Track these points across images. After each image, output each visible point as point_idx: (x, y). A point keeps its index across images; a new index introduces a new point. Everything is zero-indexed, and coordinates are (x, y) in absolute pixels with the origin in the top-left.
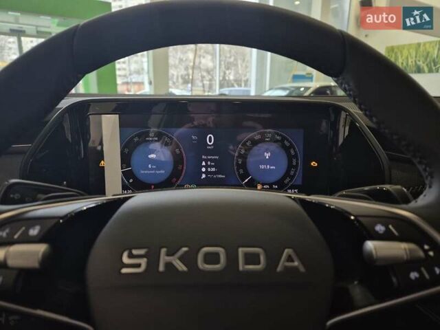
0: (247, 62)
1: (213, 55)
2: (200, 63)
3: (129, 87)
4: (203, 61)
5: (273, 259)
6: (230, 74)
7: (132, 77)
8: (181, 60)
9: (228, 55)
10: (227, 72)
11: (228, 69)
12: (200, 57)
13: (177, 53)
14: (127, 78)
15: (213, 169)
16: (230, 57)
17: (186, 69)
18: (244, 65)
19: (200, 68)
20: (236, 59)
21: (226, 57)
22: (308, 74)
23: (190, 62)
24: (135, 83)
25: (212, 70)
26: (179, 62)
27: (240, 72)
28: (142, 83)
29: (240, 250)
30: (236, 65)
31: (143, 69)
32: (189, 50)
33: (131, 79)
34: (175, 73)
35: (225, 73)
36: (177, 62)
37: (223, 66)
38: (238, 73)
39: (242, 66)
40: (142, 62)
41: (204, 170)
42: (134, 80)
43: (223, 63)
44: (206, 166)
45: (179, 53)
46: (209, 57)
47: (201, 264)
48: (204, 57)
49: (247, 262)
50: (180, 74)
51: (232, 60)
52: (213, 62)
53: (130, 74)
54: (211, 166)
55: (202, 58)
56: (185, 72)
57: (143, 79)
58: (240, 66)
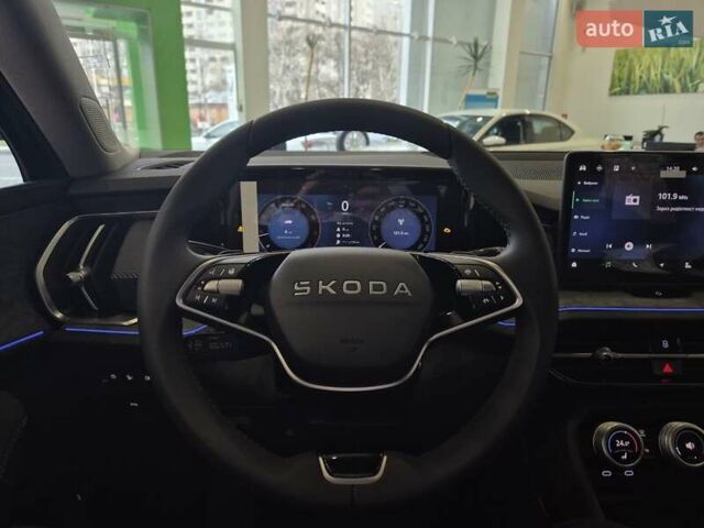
0: (394, 71)
1: (339, 60)
2: (318, 72)
3: (203, 112)
4: (323, 69)
5: (392, 288)
6: (365, 90)
7: (207, 95)
8: (287, 68)
9: (364, 60)
10: (361, 88)
11: (363, 82)
12: (317, 62)
13: (279, 55)
14: (200, 96)
15: (348, 235)
16: (367, 63)
17: (295, 81)
18: (389, 77)
19: (317, 81)
20: (374, 67)
21: (360, 63)
22: (489, 94)
23: (302, 71)
24: (212, 106)
25: (338, 84)
26: (284, 73)
27: (383, 88)
28: (223, 106)
29: (371, 283)
30: (377, 77)
31: (224, 82)
32: (298, 51)
33: (206, 99)
34: (278, 90)
35: (358, 89)
36: (280, 71)
37: (355, 78)
38: (379, 90)
39: (384, 77)
40: (223, 71)
41: (338, 236)
42: (210, 101)
43: (354, 73)
44: (341, 233)
45: (283, 56)
46: (332, 63)
47: (345, 291)
48: (324, 63)
49: (374, 290)
50: (285, 92)
51: (370, 67)
52: (339, 70)
53: (205, 91)
54: (345, 233)
55: (320, 66)
56: (294, 88)
57: (225, 98)
58: (382, 79)
